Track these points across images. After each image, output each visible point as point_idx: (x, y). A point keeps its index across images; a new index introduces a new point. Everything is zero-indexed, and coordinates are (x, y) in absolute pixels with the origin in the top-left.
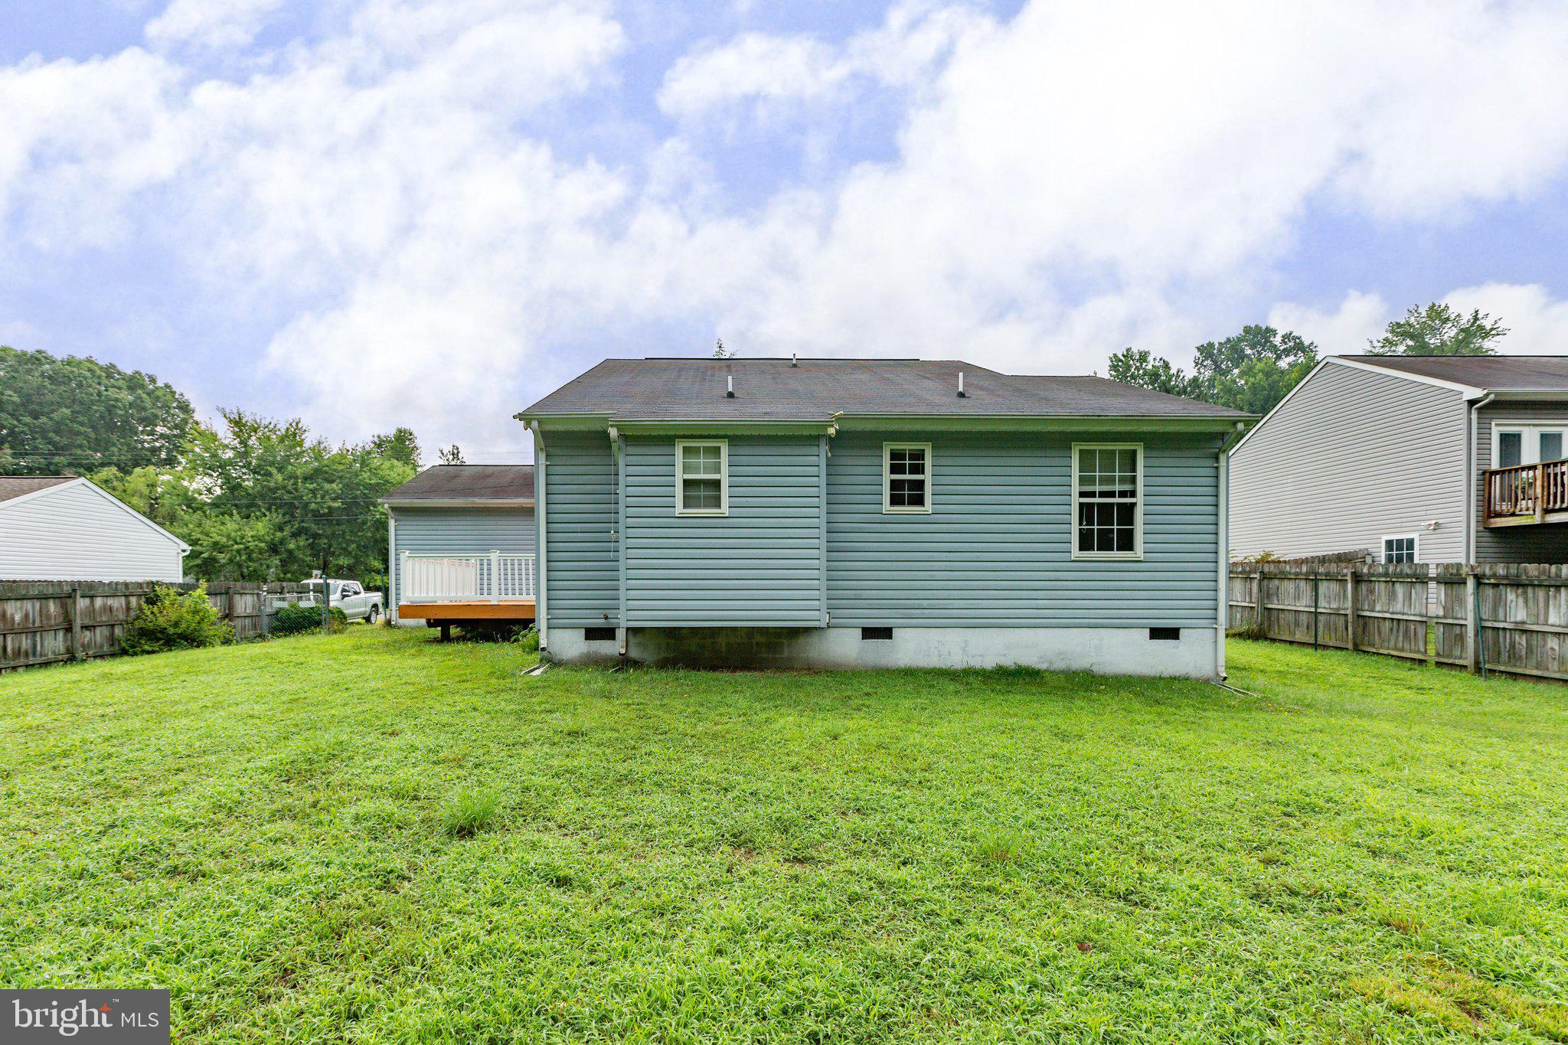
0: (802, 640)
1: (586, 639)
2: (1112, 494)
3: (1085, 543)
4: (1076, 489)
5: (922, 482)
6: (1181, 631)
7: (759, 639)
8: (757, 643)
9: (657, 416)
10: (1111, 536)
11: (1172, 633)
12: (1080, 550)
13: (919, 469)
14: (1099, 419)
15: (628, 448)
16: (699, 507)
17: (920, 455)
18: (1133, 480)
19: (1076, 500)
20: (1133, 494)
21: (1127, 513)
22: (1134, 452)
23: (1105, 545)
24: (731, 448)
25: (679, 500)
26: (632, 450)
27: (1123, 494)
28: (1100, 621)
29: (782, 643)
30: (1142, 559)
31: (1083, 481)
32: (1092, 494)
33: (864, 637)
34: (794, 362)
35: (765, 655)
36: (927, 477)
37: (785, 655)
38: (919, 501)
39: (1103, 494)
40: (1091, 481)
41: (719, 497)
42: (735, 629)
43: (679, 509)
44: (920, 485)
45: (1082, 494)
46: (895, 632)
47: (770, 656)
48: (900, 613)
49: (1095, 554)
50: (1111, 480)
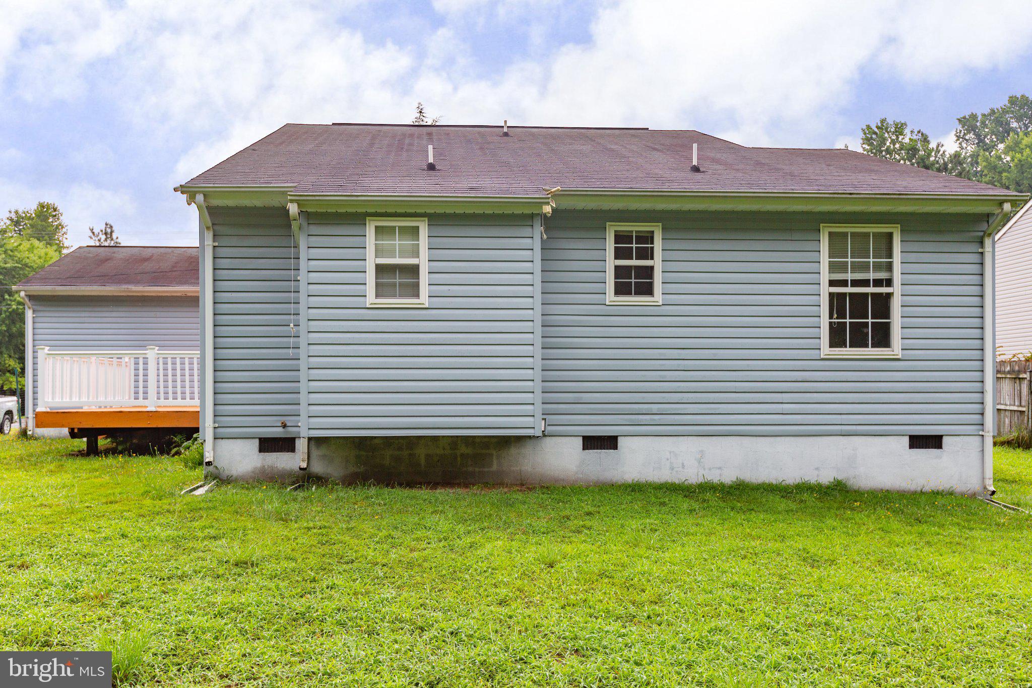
0: (513, 451)
1: (260, 451)
2: (865, 283)
3: (837, 339)
4: (825, 276)
5: (651, 268)
6: (945, 439)
7: (463, 449)
8: (462, 455)
9: (344, 190)
10: (865, 330)
11: (933, 442)
12: (831, 346)
13: (647, 254)
14: (851, 197)
15: (311, 227)
16: (394, 296)
17: (649, 238)
18: (889, 267)
19: (825, 290)
20: (889, 282)
21: (883, 304)
22: (890, 236)
23: (859, 341)
24: (431, 228)
25: (370, 289)
26: (314, 230)
27: (878, 283)
28: (854, 427)
29: (492, 455)
30: (900, 357)
31: (833, 267)
32: (844, 283)
33: (585, 448)
34: (505, 130)
35: (470, 469)
36: (657, 263)
37: (495, 467)
38: (647, 290)
39: (855, 283)
40: (843, 268)
41: (417, 285)
42: (435, 439)
43: (371, 298)
44: (649, 272)
45: (832, 283)
46: (621, 441)
47: (477, 469)
48: (626, 420)
49: (847, 351)
50: (865, 267)
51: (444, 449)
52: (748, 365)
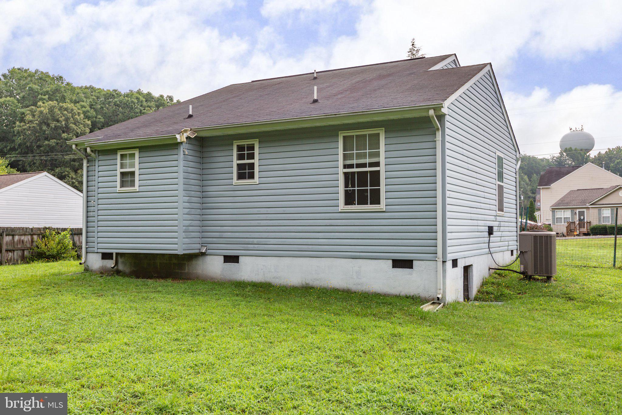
0: (194, 262)
2: (364, 165)
3: (349, 200)
4: (341, 163)
5: (253, 164)
6: (414, 262)
7: (174, 261)
8: (174, 263)
10: (366, 194)
11: (407, 264)
13: (251, 156)
15: (100, 157)
16: (128, 187)
17: (251, 148)
18: (378, 155)
19: (341, 170)
20: (377, 164)
21: (376, 177)
22: (378, 135)
23: (363, 202)
24: (141, 153)
25: (118, 184)
27: (372, 165)
28: (358, 254)
29: (185, 264)
30: (384, 210)
31: (345, 157)
32: (351, 166)
35: (177, 271)
36: (256, 161)
37: (186, 271)
38: (252, 176)
39: (358, 166)
40: (350, 157)
41: (134, 181)
42: (163, 255)
43: (118, 189)
44: (252, 166)
45: (345, 166)
46: (241, 259)
47: (179, 271)
48: (243, 247)
49: (356, 207)
50: (364, 156)
51: (167, 260)
52: (301, 217)
